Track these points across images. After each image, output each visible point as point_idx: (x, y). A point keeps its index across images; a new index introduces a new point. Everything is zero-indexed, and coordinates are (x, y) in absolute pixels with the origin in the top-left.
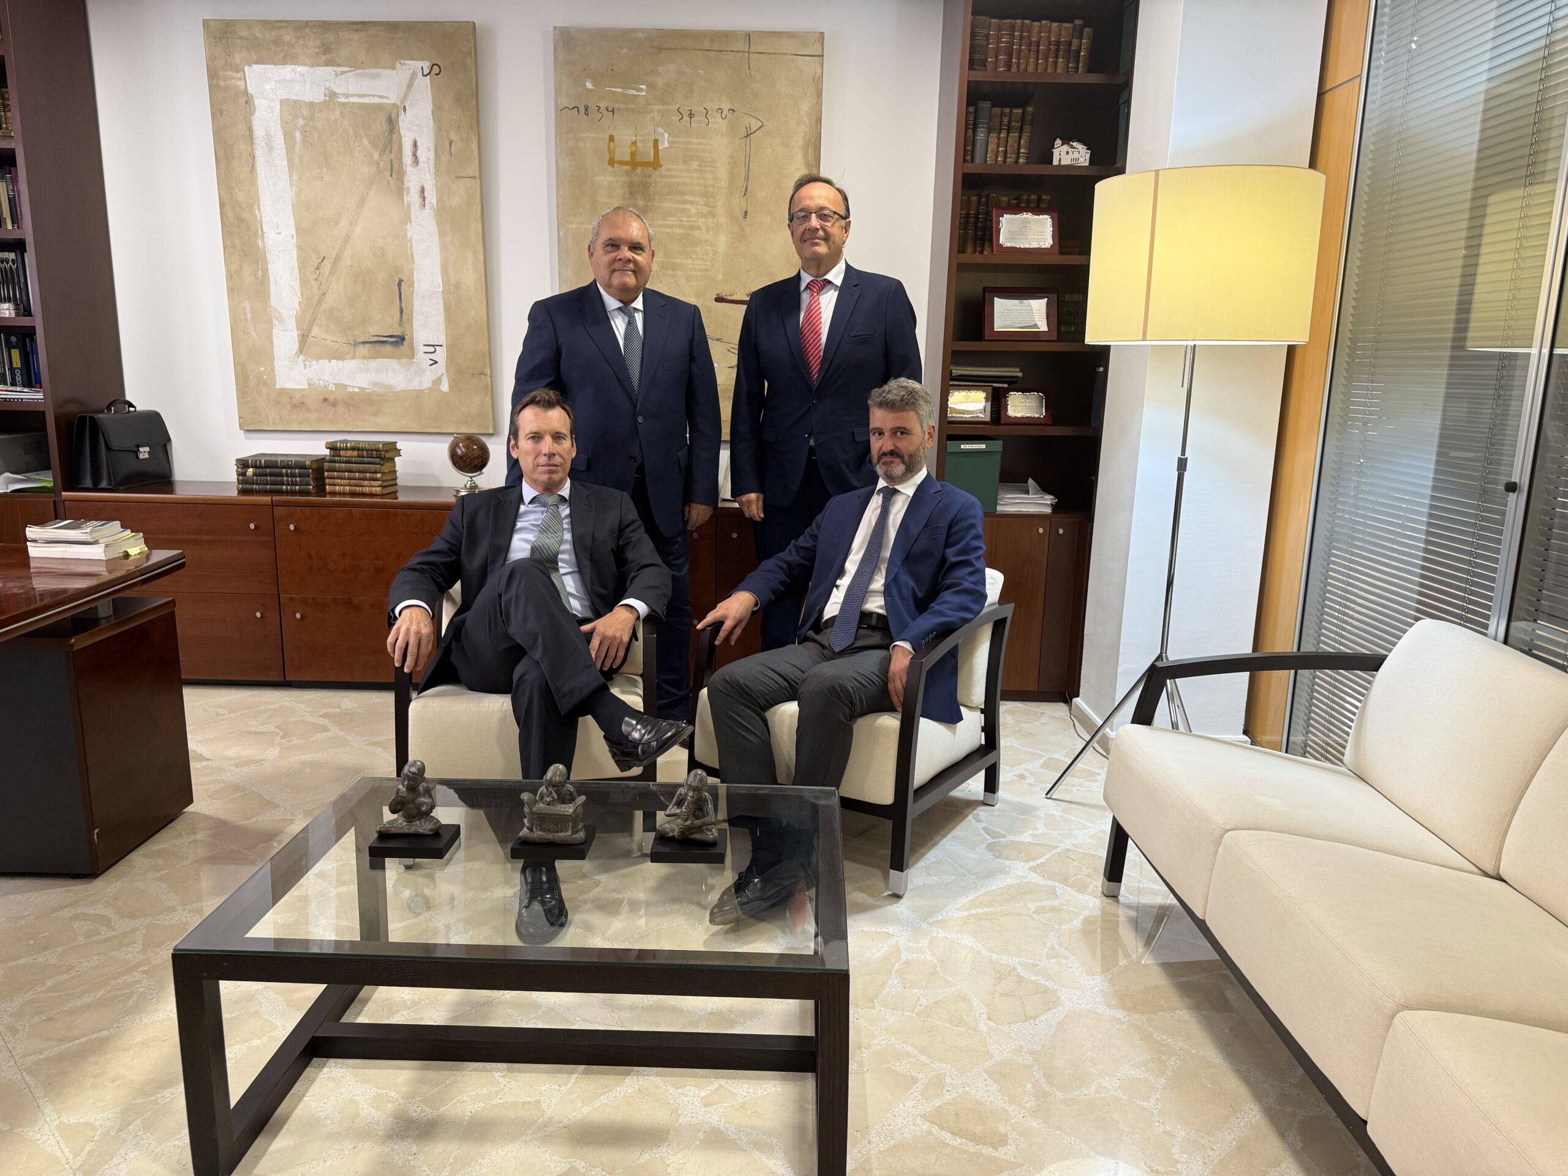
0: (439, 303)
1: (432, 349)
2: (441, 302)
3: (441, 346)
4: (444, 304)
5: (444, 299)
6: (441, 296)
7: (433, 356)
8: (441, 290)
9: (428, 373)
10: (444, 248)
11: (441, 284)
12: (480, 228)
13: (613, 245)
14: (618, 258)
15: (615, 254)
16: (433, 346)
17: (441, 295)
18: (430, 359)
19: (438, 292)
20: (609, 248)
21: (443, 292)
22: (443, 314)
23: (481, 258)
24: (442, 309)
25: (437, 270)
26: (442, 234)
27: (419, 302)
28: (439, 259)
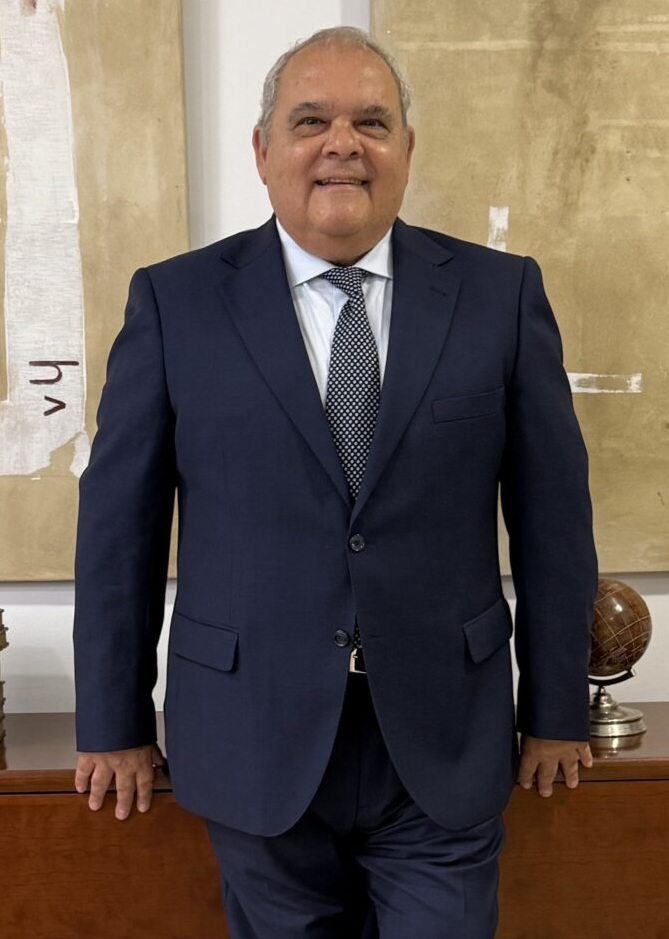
0: (70, 256)
1: (50, 373)
2: (75, 252)
3: (75, 363)
4: (83, 256)
5: (82, 244)
6: (74, 239)
7: (52, 391)
8: (76, 221)
9: (41, 434)
10: (83, 113)
11: (76, 208)
12: (178, 57)
13: (314, 121)
14: (326, 150)
15: (318, 140)
16: (55, 364)
17: (77, 233)
18: (47, 398)
19: (70, 226)
20: (306, 128)
21: (80, 226)
22: (79, 284)
23: (179, 134)
24: (76, 269)
25: (67, 171)
26: (79, 77)
27: (20, 254)
28: (72, 141)
